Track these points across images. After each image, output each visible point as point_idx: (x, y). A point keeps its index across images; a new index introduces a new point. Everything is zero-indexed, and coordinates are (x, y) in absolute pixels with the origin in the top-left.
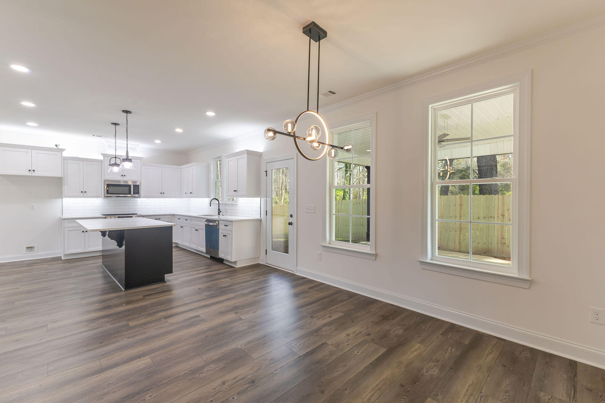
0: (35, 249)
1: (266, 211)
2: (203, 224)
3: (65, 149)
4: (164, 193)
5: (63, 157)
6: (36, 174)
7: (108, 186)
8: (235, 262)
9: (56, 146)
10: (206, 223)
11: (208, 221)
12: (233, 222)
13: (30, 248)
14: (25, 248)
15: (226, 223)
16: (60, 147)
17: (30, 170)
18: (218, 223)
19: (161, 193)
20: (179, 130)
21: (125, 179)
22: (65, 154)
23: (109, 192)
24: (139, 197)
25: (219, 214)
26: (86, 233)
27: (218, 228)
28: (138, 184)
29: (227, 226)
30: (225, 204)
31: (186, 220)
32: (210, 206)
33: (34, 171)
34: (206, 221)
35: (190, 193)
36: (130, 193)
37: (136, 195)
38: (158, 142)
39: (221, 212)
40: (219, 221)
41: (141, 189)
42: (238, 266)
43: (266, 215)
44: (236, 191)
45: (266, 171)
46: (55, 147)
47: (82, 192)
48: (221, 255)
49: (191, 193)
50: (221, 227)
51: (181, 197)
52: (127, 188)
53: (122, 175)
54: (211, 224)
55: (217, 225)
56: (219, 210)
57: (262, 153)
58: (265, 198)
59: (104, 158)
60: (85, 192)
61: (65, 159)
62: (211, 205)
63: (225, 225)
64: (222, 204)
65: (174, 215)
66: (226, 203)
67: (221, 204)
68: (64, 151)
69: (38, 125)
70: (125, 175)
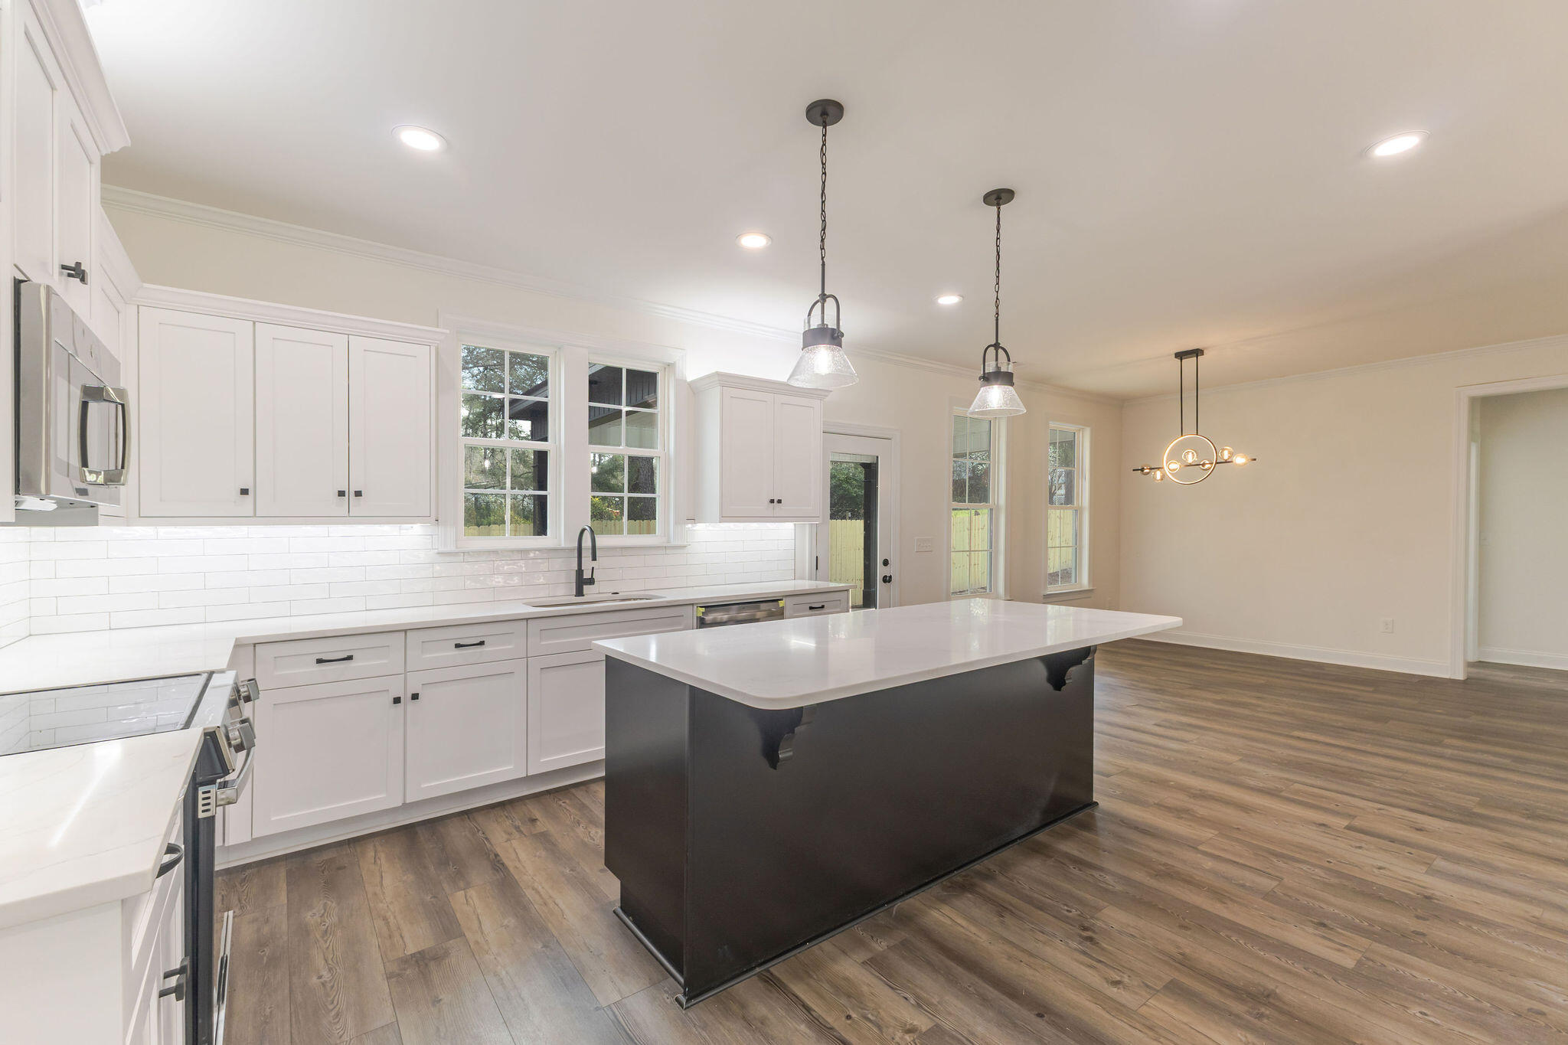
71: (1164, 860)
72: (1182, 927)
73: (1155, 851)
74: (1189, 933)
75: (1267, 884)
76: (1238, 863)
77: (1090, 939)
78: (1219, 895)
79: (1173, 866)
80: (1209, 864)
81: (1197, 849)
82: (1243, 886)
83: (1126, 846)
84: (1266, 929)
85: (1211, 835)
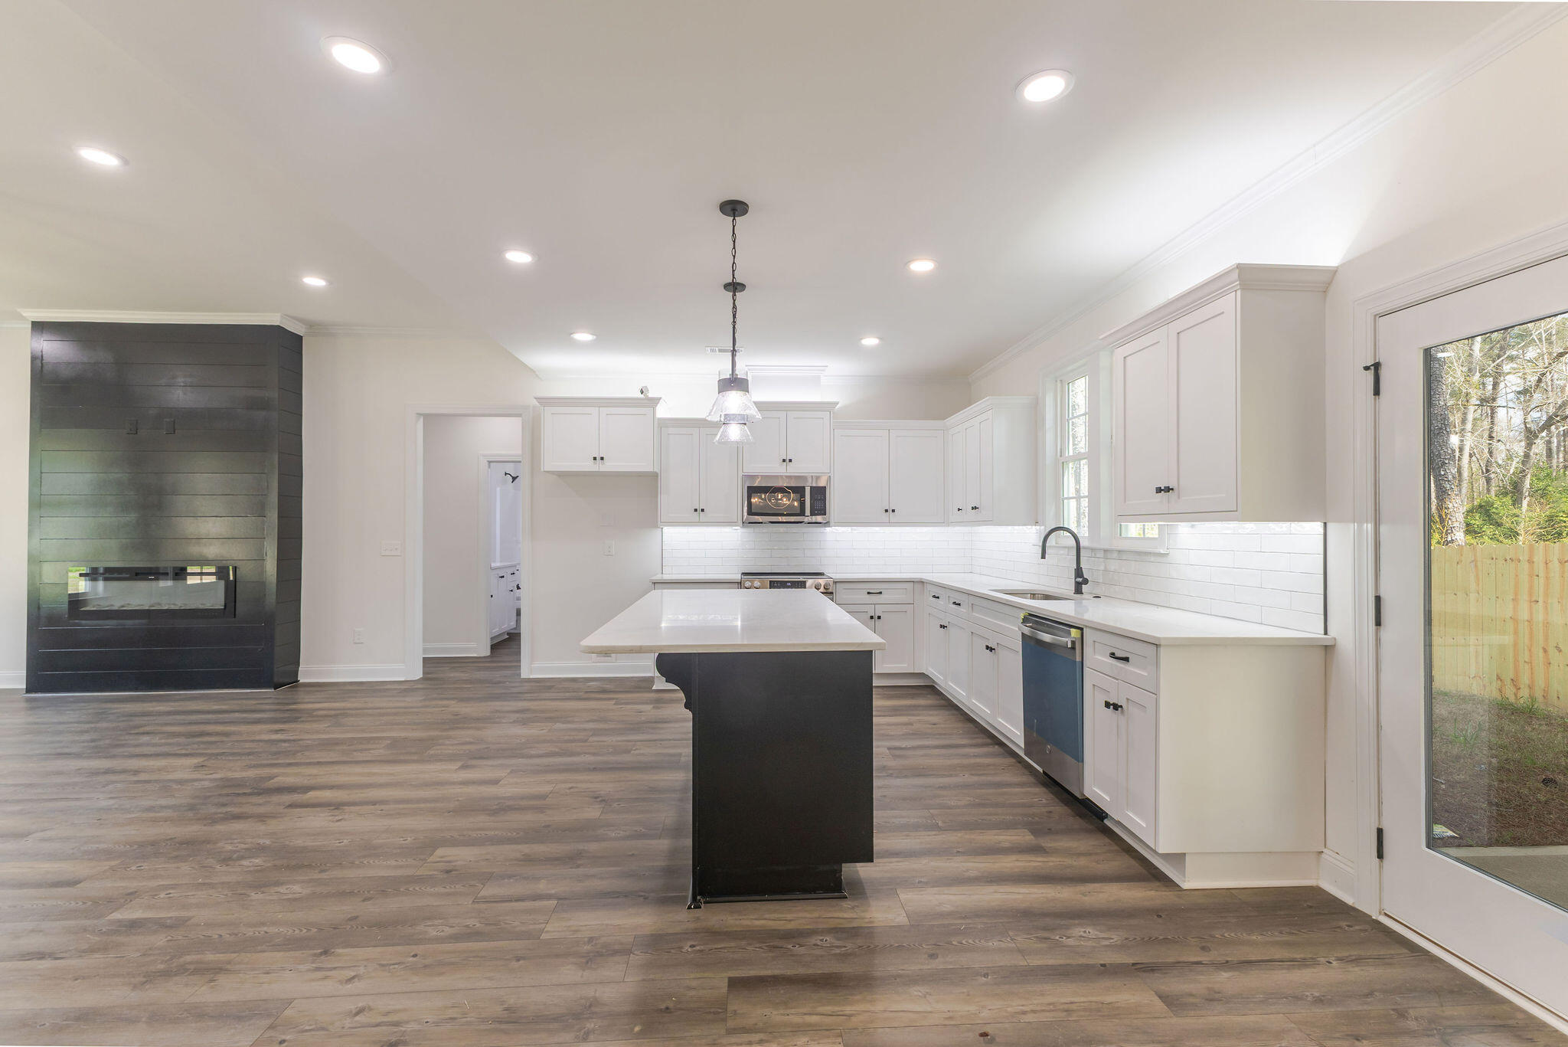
1: (1378, 599)
2: (1013, 632)
3: (661, 398)
4: (893, 511)
5: (659, 419)
6: (608, 467)
7: (752, 491)
8: (1178, 859)
9: (642, 392)
10: (1027, 631)
11: (1033, 619)
12: (1162, 650)
15: (1123, 648)
16: (650, 395)
17: (595, 459)
18: (1079, 636)
19: (886, 511)
20: (922, 266)
21: (793, 470)
22: (662, 412)
23: (753, 511)
24: (827, 524)
25: (1078, 590)
27: (1078, 659)
28: (822, 483)
29: (1126, 659)
30: (1105, 551)
31: (955, 603)
32: (1043, 557)
33: (602, 459)
34: (1025, 620)
35: (973, 508)
36: (802, 513)
37: (819, 518)
38: (870, 341)
39: (1086, 581)
40: (1082, 629)
41: (832, 497)
42: (1192, 880)
43: (1378, 623)
44: (1168, 489)
45: (1377, 366)
46: (640, 396)
47: (696, 510)
48: (1095, 790)
49: (976, 508)
50: (1096, 660)
51: (945, 522)
52: (796, 498)
53: (784, 461)
54: (1047, 637)
55: (1073, 648)
56: (1079, 572)
57: (1333, 273)
58: (1369, 527)
60: (703, 510)
61: (664, 423)
62: (1048, 551)
63: (1113, 655)
64: (1093, 550)
65: (922, 582)
66: (1106, 547)
67: (1084, 548)
68: (659, 405)
69: (595, 337)
70: (790, 461)
71: (580, 871)
72: (548, 826)
73: (593, 876)
74: (543, 825)
75: (489, 891)
76: (517, 900)
77: (596, 798)
78: (529, 860)
79: (571, 868)
80: (542, 887)
81: (559, 899)
82: (510, 877)
83: (619, 868)
84: (492, 849)
85: (549, 928)
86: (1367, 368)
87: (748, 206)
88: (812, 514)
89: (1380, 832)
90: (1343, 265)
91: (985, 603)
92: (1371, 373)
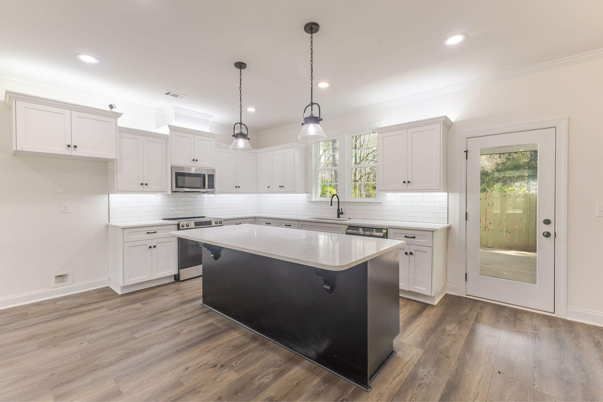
0: (69, 279)
1: (467, 213)
4: (239, 187)
5: (119, 127)
6: (78, 152)
7: (178, 174)
9: (111, 107)
13: (61, 277)
14: (54, 277)
16: (115, 110)
17: (69, 146)
18: (386, 232)
19: (236, 187)
21: (198, 165)
22: (122, 122)
23: (178, 185)
24: (213, 192)
25: (339, 217)
26: (153, 250)
28: (214, 173)
29: (414, 237)
32: (332, 205)
33: (75, 147)
36: (204, 187)
37: (210, 190)
39: (341, 213)
40: (387, 229)
41: (215, 180)
43: (466, 219)
46: (108, 109)
47: (142, 184)
49: (282, 186)
52: (200, 179)
53: (194, 160)
55: (384, 236)
56: (339, 210)
57: (452, 124)
58: (464, 194)
59: (171, 133)
60: (146, 184)
61: (122, 130)
63: (407, 237)
64: (343, 202)
66: (347, 201)
68: (119, 118)
69: (98, 62)
70: (197, 160)
86: (465, 152)
87: (319, 26)
88: (208, 188)
89: (466, 274)
90: (457, 122)
91: (307, 223)
92: (466, 152)
